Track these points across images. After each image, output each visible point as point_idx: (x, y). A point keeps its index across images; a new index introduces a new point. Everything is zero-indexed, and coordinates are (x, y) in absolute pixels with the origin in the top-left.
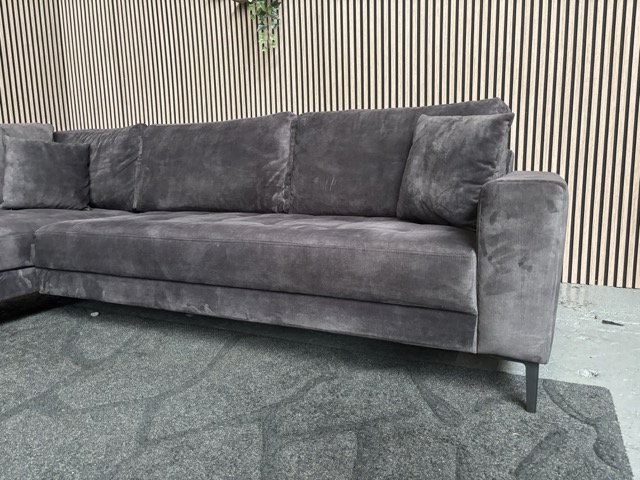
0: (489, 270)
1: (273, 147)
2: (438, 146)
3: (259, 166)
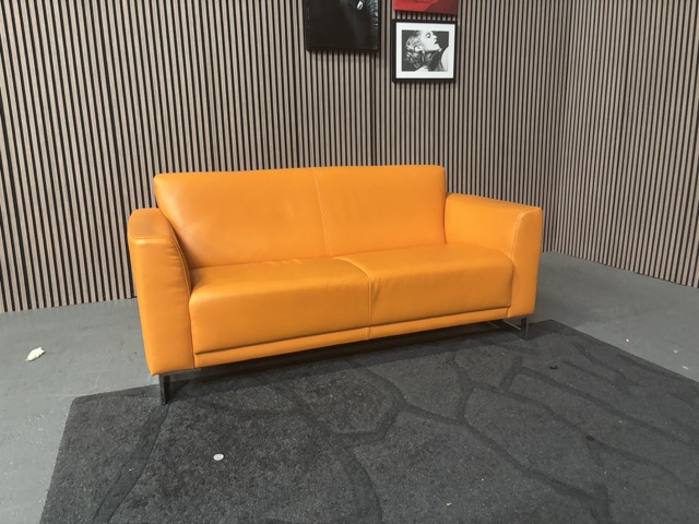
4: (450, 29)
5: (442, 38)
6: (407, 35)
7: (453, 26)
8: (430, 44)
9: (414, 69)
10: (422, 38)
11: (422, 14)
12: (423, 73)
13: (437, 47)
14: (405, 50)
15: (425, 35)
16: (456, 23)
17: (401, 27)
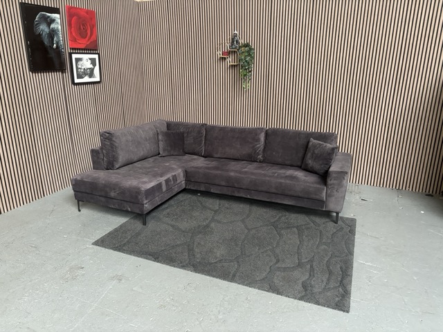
0: (329, 192)
1: (258, 140)
2: (316, 152)
3: (254, 146)
4: (96, 56)
5: (93, 61)
6: (78, 60)
7: (97, 55)
8: (88, 65)
9: (83, 78)
10: (84, 61)
11: (82, 49)
12: (86, 79)
13: (91, 66)
14: (77, 68)
15: (85, 61)
16: (99, 54)
17: (74, 56)
